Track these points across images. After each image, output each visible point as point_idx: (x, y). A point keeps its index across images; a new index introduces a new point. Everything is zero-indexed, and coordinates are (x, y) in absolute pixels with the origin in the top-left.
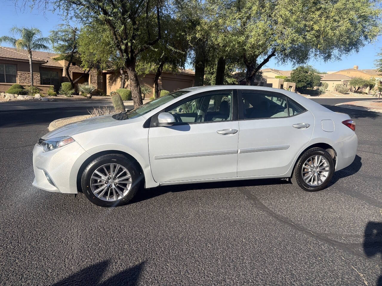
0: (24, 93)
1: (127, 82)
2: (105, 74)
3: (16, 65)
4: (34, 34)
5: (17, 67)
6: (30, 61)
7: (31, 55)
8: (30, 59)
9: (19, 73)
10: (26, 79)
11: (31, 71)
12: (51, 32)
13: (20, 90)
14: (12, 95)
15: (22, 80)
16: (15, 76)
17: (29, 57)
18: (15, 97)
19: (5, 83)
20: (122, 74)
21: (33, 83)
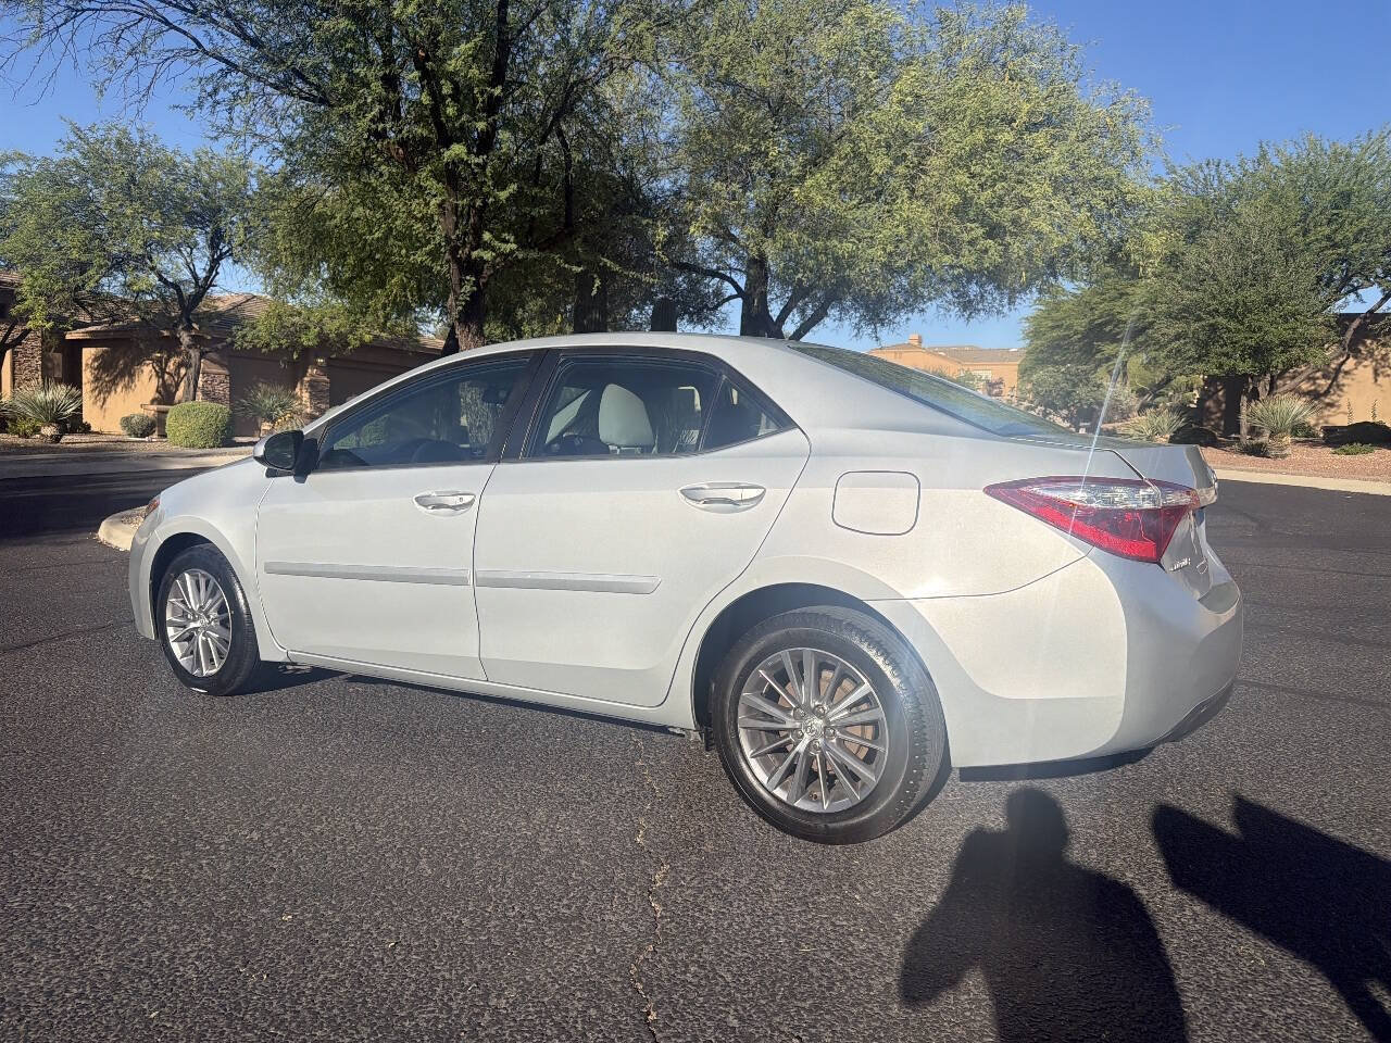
2: (77, 346)
20: (189, 347)
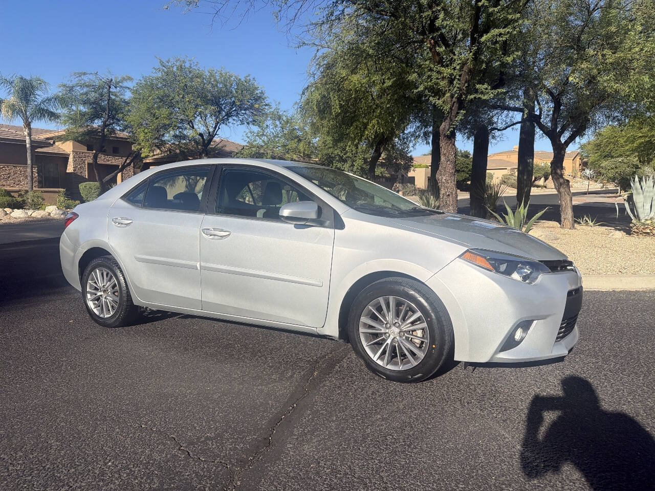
4: (35, 89)
6: (28, 141)
7: (30, 129)
8: (28, 138)
10: (9, 177)
11: (29, 162)
12: (60, 87)
17: (26, 133)
18: (6, 214)
21: (32, 184)
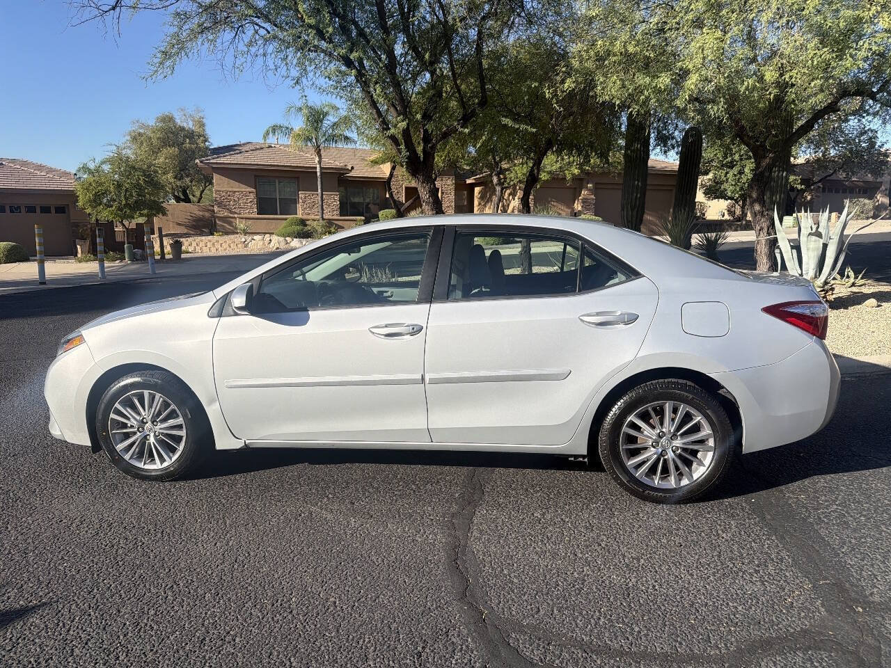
0: (306, 235)
1: (512, 202)
2: (472, 186)
3: (298, 178)
4: (326, 114)
5: (298, 182)
6: (318, 170)
7: (320, 156)
8: (318, 166)
9: (301, 194)
11: (319, 190)
13: (299, 228)
14: (281, 239)
15: (306, 208)
16: (295, 202)
17: (316, 161)
18: (287, 243)
19: (277, 214)
21: (323, 213)
